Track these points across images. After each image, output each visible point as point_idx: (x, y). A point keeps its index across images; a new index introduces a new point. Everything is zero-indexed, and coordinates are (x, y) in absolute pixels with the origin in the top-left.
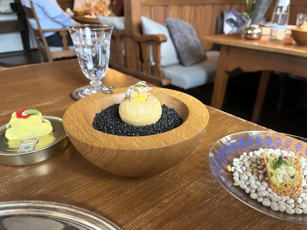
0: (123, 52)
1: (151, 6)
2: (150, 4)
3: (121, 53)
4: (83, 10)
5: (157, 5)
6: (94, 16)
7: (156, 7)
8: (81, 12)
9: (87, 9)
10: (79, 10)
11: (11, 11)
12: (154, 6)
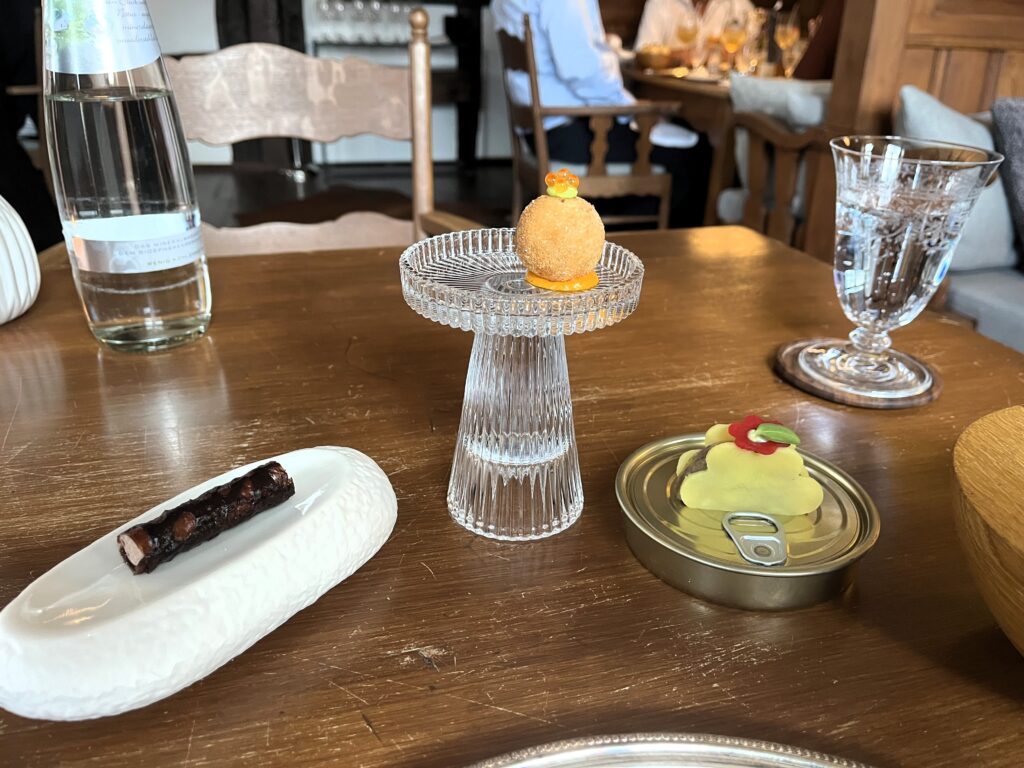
0: (797, 202)
1: (937, 49)
2: (938, 41)
3: (789, 204)
4: (666, 51)
5: (962, 48)
6: (701, 74)
7: (956, 55)
8: (661, 56)
9: (679, 45)
10: (655, 51)
11: (444, 40)
12: (949, 49)
